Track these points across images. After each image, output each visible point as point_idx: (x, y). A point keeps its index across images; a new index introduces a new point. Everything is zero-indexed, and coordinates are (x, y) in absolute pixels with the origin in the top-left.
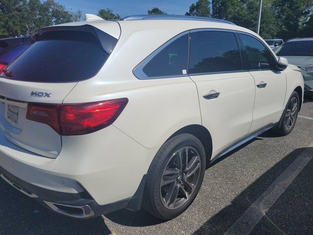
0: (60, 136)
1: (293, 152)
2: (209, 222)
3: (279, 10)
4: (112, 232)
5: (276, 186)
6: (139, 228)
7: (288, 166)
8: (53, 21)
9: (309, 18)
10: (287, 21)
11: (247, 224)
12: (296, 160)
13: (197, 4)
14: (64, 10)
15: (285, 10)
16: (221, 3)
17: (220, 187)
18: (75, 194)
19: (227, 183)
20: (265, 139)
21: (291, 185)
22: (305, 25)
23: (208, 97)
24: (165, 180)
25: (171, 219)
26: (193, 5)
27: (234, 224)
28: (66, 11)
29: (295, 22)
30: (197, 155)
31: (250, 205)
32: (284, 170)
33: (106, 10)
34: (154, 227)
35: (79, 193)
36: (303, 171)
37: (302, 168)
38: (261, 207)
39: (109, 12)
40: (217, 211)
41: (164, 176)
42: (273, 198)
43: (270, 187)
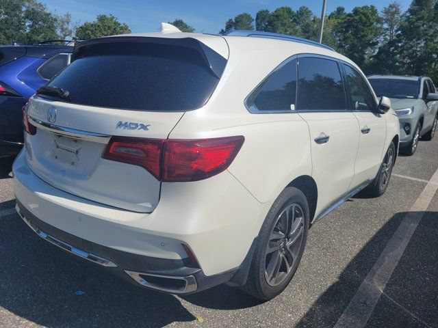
0: (159, 183)
1: (393, 217)
2: (318, 302)
3: (341, 38)
4: (198, 317)
5: (386, 258)
6: (231, 311)
7: (393, 234)
8: (27, 24)
9: (377, 50)
10: (351, 52)
11: (365, 303)
12: (401, 227)
13: (235, 20)
14: (45, 11)
15: (349, 37)
16: (268, 22)
17: (319, 259)
18: (178, 260)
19: (326, 255)
20: (357, 200)
21: (402, 257)
22: (371, 59)
23: (319, 141)
24: (271, 246)
25: (269, 300)
26: (230, 20)
27: (350, 305)
28: (48, 12)
29: (361, 54)
30: (301, 216)
31: (361, 281)
32: (389, 239)
33: (108, 16)
34: (250, 309)
35: (183, 260)
36: (412, 240)
37: (411, 236)
38: (376, 284)
39: (112, 19)
40: (324, 289)
41: (271, 241)
42: (387, 273)
43: (379, 259)
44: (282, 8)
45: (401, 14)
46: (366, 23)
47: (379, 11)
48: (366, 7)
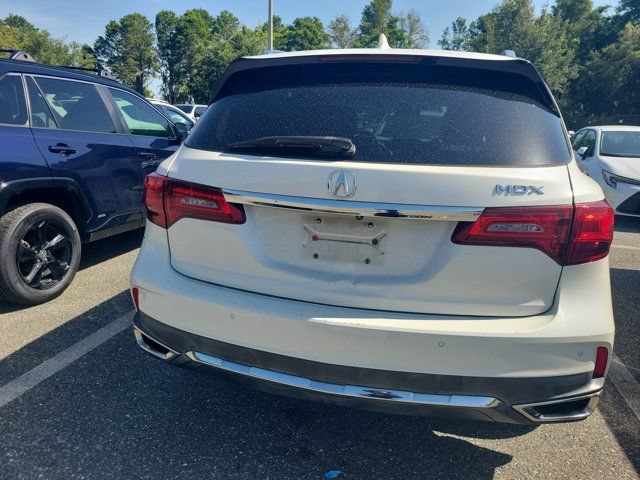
13: (122, 23)
16: (176, 29)
26: (112, 23)
44: (194, 10)
45: (351, 32)
46: (313, 39)
47: (324, 26)
48: (307, 19)
